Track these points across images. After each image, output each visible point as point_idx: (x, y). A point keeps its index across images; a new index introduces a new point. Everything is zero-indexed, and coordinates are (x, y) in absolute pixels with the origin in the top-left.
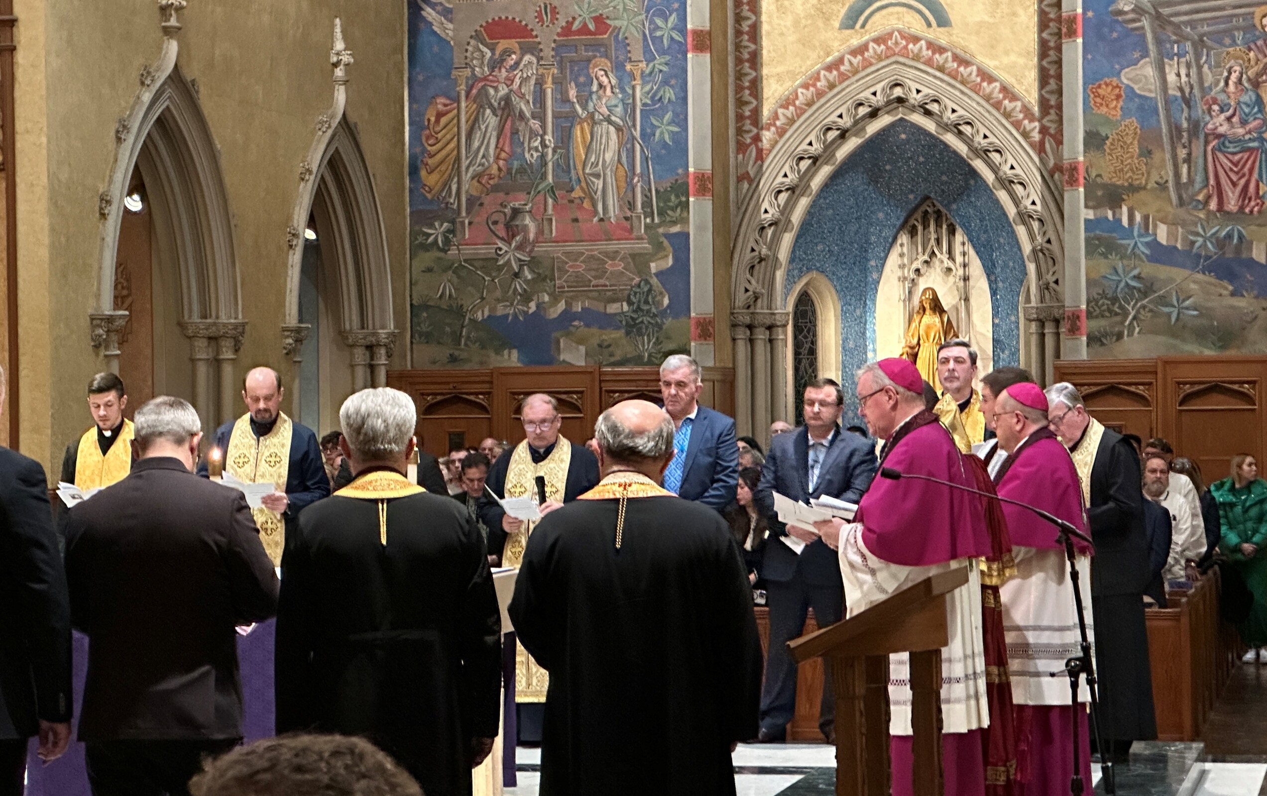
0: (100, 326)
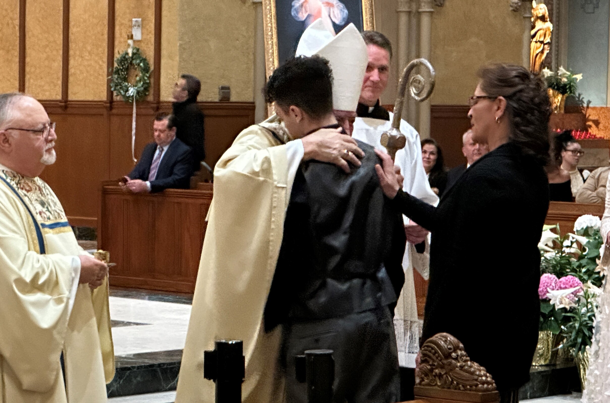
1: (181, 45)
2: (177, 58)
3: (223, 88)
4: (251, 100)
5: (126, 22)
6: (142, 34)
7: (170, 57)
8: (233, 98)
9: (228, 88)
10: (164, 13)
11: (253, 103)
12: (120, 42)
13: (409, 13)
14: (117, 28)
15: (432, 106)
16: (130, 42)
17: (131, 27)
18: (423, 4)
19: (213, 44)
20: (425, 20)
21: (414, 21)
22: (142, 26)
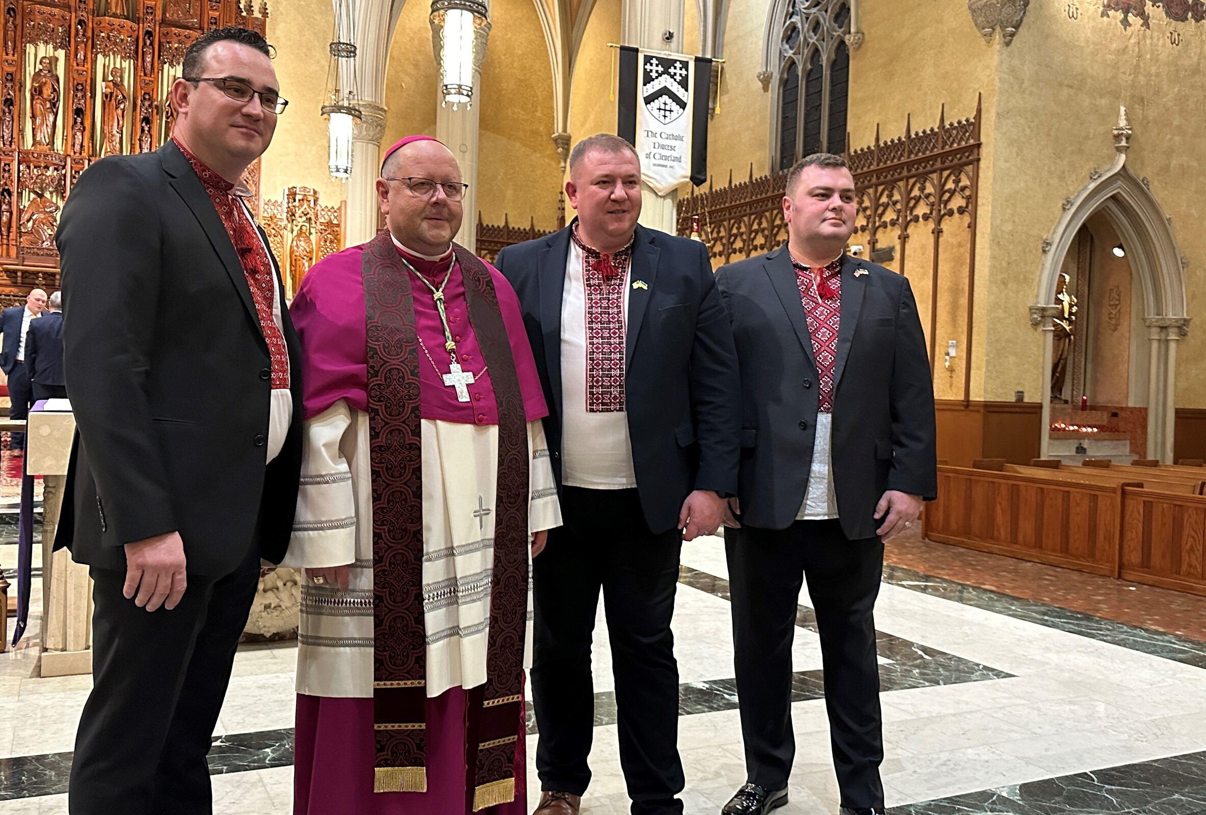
0: (1035, 313)
1: (987, 360)
2: (984, 370)
3: (1018, 392)
4: (1039, 402)
5: (944, 343)
6: (956, 352)
7: (978, 369)
8: (1026, 400)
9: (1022, 392)
10: (974, 337)
11: (1041, 403)
12: (939, 358)
13: (1159, 340)
14: (937, 348)
15: (1176, 409)
16: (947, 357)
17: (948, 347)
18: (1170, 334)
19: (1012, 359)
20: (1173, 346)
21: (1163, 347)
22: (956, 346)
